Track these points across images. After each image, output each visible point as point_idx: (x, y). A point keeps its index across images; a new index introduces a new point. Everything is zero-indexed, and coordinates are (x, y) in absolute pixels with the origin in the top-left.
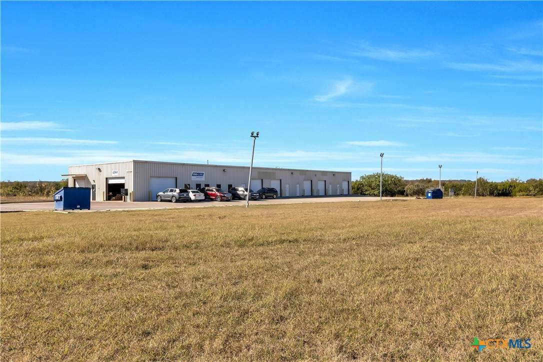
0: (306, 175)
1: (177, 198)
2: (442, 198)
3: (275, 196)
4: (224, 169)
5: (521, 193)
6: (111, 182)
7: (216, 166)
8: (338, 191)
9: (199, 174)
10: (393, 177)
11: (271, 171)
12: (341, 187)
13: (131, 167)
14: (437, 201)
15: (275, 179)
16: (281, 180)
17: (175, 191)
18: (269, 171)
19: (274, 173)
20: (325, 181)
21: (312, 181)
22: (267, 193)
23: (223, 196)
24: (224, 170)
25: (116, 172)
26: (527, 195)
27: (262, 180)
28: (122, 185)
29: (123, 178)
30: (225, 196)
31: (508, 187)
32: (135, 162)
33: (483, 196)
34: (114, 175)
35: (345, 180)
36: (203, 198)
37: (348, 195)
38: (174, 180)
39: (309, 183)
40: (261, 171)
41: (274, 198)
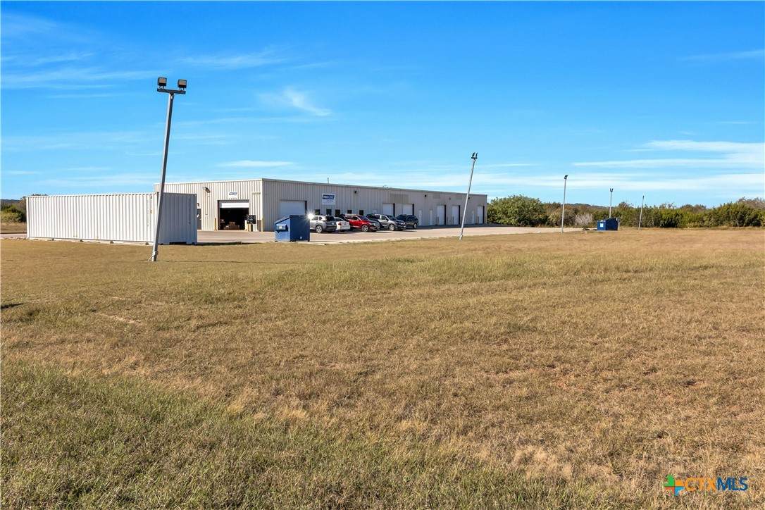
0: (440, 198)
1: (324, 228)
2: (616, 229)
3: (415, 226)
4: (356, 190)
5: (692, 224)
6: (224, 206)
7: (347, 186)
8: (473, 220)
9: (330, 197)
10: (534, 202)
11: (404, 193)
12: (476, 213)
13: (260, 188)
14: (610, 233)
15: (408, 204)
16: (413, 205)
17: (321, 218)
18: (401, 193)
19: (406, 196)
20: (459, 206)
21: (445, 206)
22: (407, 222)
23: (371, 226)
24: (356, 192)
25: (233, 194)
26: (700, 226)
27: (394, 204)
28: (246, 211)
29: (247, 201)
30: (373, 226)
31: (674, 216)
32: (265, 181)
33: (646, 226)
34: (230, 197)
35: (479, 205)
36: (348, 227)
37: (483, 225)
38: (303, 204)
39: (443, 208)
40: (393, 193)
41: (414, 229)
